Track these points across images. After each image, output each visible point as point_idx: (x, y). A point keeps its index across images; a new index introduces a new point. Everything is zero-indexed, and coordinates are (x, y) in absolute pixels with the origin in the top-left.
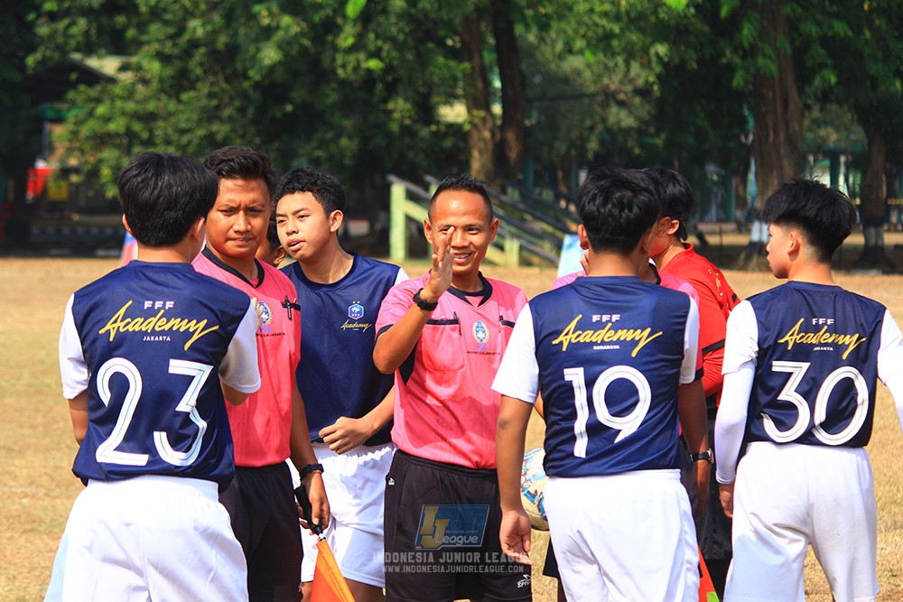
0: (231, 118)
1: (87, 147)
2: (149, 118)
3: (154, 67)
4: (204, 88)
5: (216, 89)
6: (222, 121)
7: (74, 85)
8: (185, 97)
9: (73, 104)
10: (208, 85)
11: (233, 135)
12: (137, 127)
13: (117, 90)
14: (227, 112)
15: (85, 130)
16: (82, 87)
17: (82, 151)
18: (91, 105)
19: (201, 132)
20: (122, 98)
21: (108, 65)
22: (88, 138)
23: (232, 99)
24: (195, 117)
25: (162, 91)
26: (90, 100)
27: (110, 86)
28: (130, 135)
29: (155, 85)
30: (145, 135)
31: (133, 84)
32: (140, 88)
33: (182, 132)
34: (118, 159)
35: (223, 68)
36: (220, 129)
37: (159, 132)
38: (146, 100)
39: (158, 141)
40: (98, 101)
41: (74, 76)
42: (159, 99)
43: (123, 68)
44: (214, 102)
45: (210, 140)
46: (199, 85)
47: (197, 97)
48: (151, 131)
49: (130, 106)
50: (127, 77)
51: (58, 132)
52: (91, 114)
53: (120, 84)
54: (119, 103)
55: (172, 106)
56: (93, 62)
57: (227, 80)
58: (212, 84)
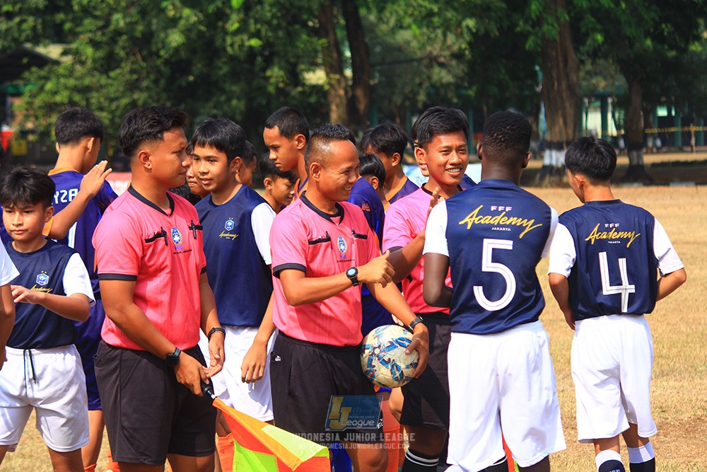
0: (148, 88)
1: (40, 113)
2: (85, 90)
3: (89, 51)
4: (126, 67)
5: (135, 67)
6: (141, 90)
7: (28, 67)
8: (112, 74)
9: (27, 81)
10: (129, 64)
11: (150, 101)
12: (77, 98)
13: (61, 70)
14: (145, 84)
15: (38, 102)
16: (34, 69)
17: (36, 117)
18: (42, 82)
19: (125, 101)
20: (64, 76)
21: (54, 51)
22: (40, 107)
23: (148, 73)
24: (121, 89)
25: (95, 69)
26: (41, 78)
27: (55, 67)
28: (72, 103)
29: (89, 64)
30: (83, 103)
31: (73, 64)
32: (78, 67)
33: (112, 100)
35: (140, 51)
36: (140, 97)
37: (93, 101)
38: (82, 78)
39: (94, 106)
40: (47, 78)
41: (25, 61)
42: (93, 76)
43: (65, 53)
44: (135, 77)
45: (134, 104)
46: (123, 65)
47: (121, 74)
48: (88, 100)
49: (71, 82)
50: (68, 60)
51: (18, 104)
52: (42, 89)
53: (63, 65)
54: (62, 80)
55: (103, 80)
56: (41, 50)
57: (144, 59)
58: (133, 63)
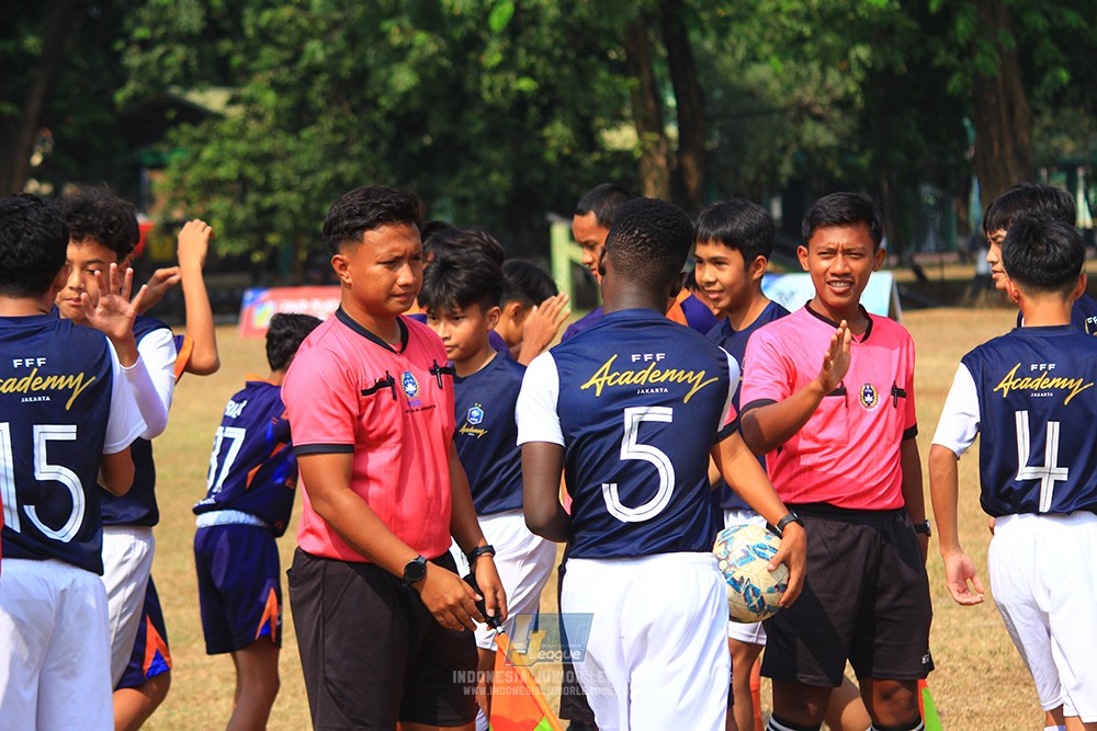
0: (360, 156)
1: (194, 195)
2: (264, 160)
3: (270, 98)
4: (327, 122)
5: (341, 123)
6: (350, 159)
7: (175, 123)
8: (306, 134)
9: (174, 146)
10: (332, 118)
11: (364, 175)
12: (251, 171)
13: (226, 128)
14: (356, 149)
15: (191, 177)
16: (185, 127)
17: (189, 202)
18: (195, 148)
19: (325, 175)
20: (232, 138)
21: (214, 99)
22: (194, 187)
23: (361, 132)
24: (319, 155)
25: (279, 126)
26: (194, 140)
27: (218, 125)
28: (244, 182)
29: (270, 118)
30: (260, 180)
31: (244, 121)
32: (254, 128)
33: (304, 174)
34: (230, 210)
35: (348, 97)
36: (348, 169)
37: (277, 176)
38: (258, 140)
39: (277, 185)
40: (204, 141)
41: (171, 114)
42: (275, 137)
43: (233, 101)
44: (340, 138)
45: (338, 182)
46: (322, 119)
47: (319, 134)
48: (267, 175)
49: (242, 147)
50: (236, 112)
51: (160, 181)
52: (196, 157)
53: (229, 121)
54: (229, 144)
55: (291, 144)
56: (195, 97)
57: (354, 110)
58: (338, 116)
